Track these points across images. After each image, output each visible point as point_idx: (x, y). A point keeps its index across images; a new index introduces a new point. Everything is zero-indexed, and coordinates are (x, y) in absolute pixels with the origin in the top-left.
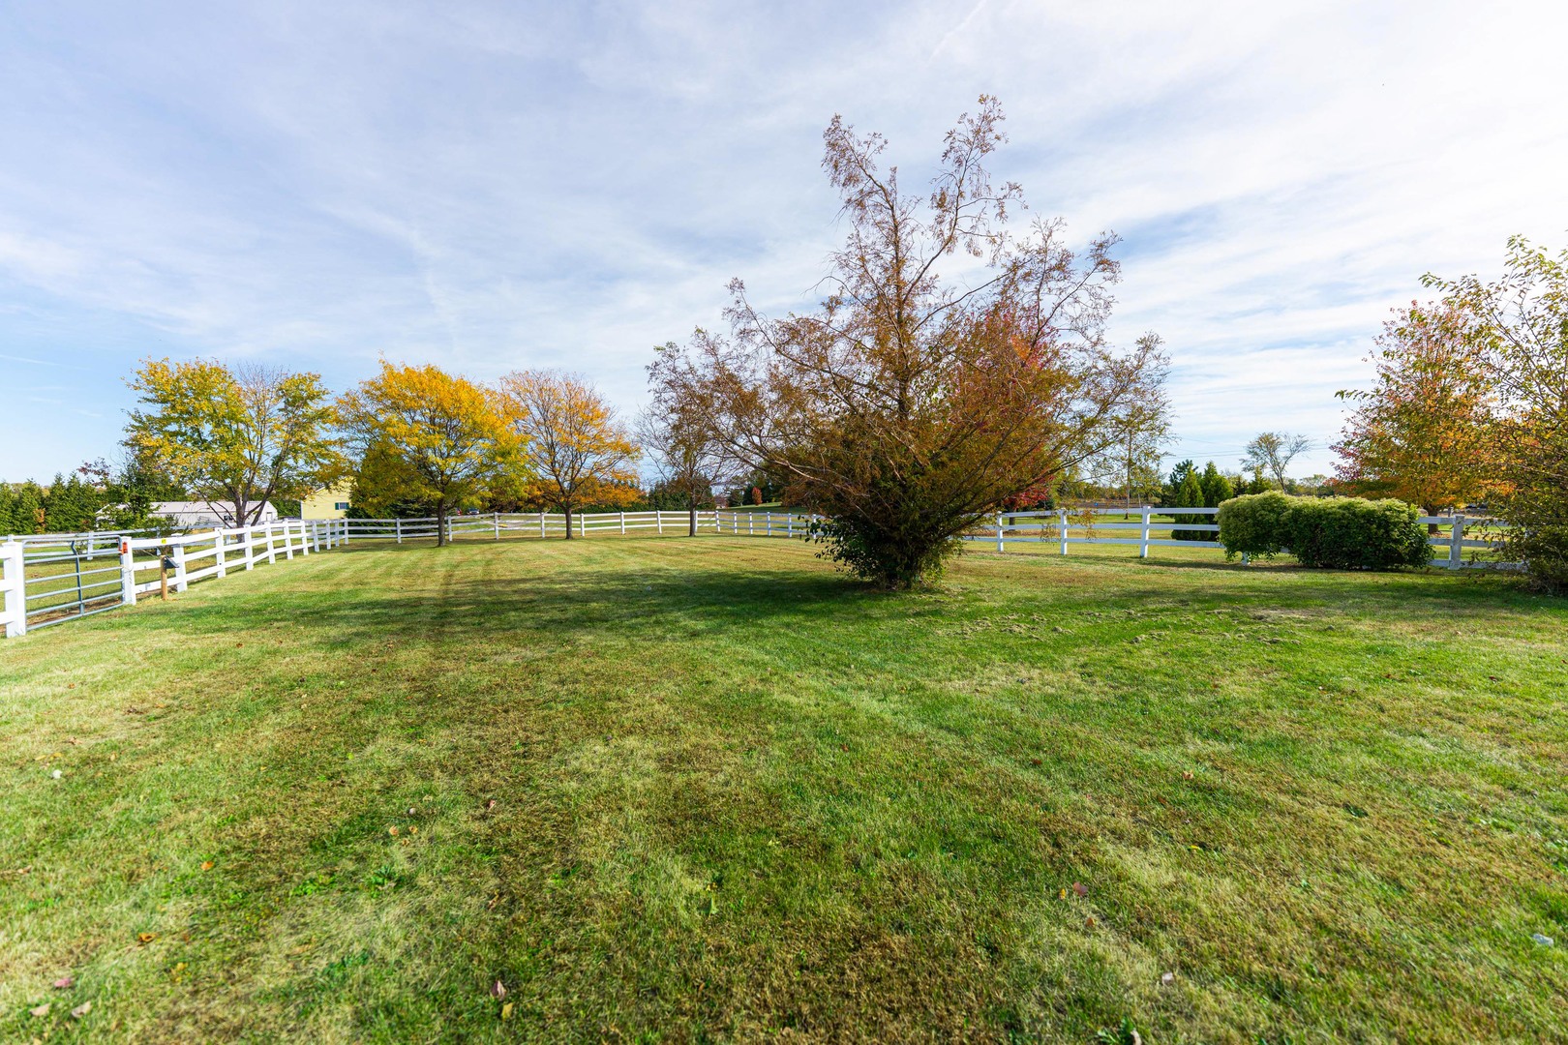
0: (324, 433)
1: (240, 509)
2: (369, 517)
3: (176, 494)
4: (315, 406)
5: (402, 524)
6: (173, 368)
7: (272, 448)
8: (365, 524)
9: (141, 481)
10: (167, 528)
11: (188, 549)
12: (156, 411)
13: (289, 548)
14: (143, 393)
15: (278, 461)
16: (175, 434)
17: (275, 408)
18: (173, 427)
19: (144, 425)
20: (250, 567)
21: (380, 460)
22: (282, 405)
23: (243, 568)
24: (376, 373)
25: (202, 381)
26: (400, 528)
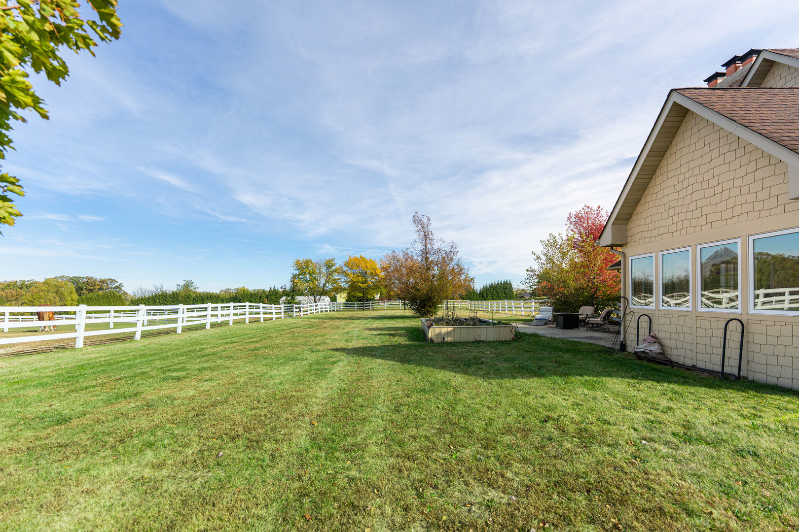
0: (336, 276)
1: (315, 299)
2: (352, 302)
3: (302, 294)
4: (334, 268)
5: (357, 304)
6: (301, 260)
7: (322, 282)
8: (351, 304)
9: (293, 291)
10: (299, 303)
11: (303, 308)
12: (297, 272)
13: (324, 310)
14: (294, 268)
15: (324, 285)
16: (301, 278)
17: (324, 270)
18: (301, 277)
19: (294, 277)
20: (314, 313)
21: (353, 287)
22: (325, 268)
23: (313, 313)
24: (346, 259)
25: (307, 263)
26: (356, 305)
